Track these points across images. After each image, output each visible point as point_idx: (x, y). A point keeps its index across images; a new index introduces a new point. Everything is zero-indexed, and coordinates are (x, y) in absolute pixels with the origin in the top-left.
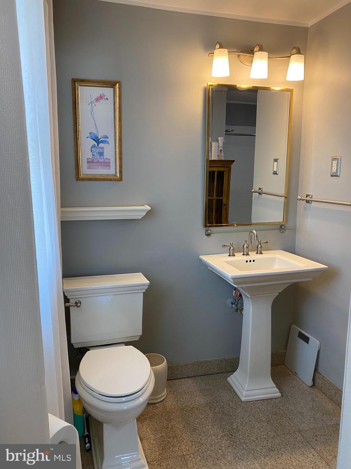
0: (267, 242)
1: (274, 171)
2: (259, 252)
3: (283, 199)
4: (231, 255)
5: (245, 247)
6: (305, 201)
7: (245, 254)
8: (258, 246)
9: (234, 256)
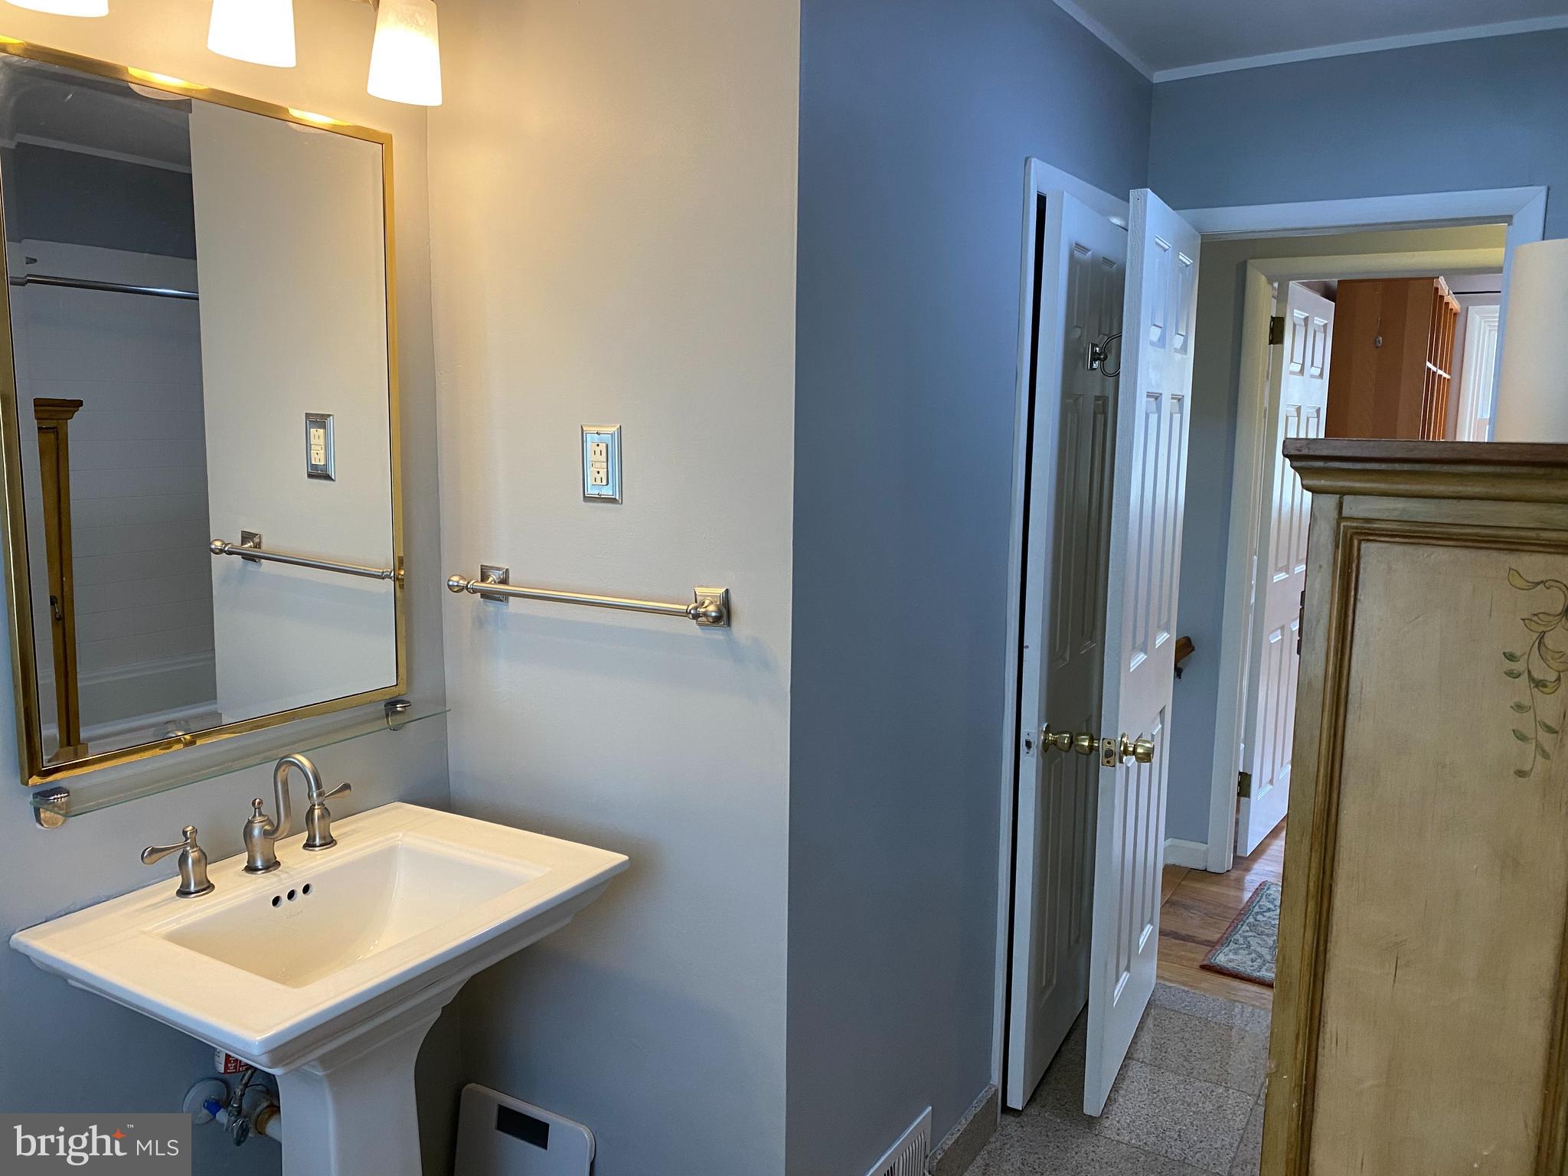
0: (347, 787)
1: (314, 467)
2: (318, 842)
3: (389, 584)
4: (192, 888)
5: (256, 832)
6: (479, 594)
7: (259, 864)
8: (311, 810)
9: (210, 887)
